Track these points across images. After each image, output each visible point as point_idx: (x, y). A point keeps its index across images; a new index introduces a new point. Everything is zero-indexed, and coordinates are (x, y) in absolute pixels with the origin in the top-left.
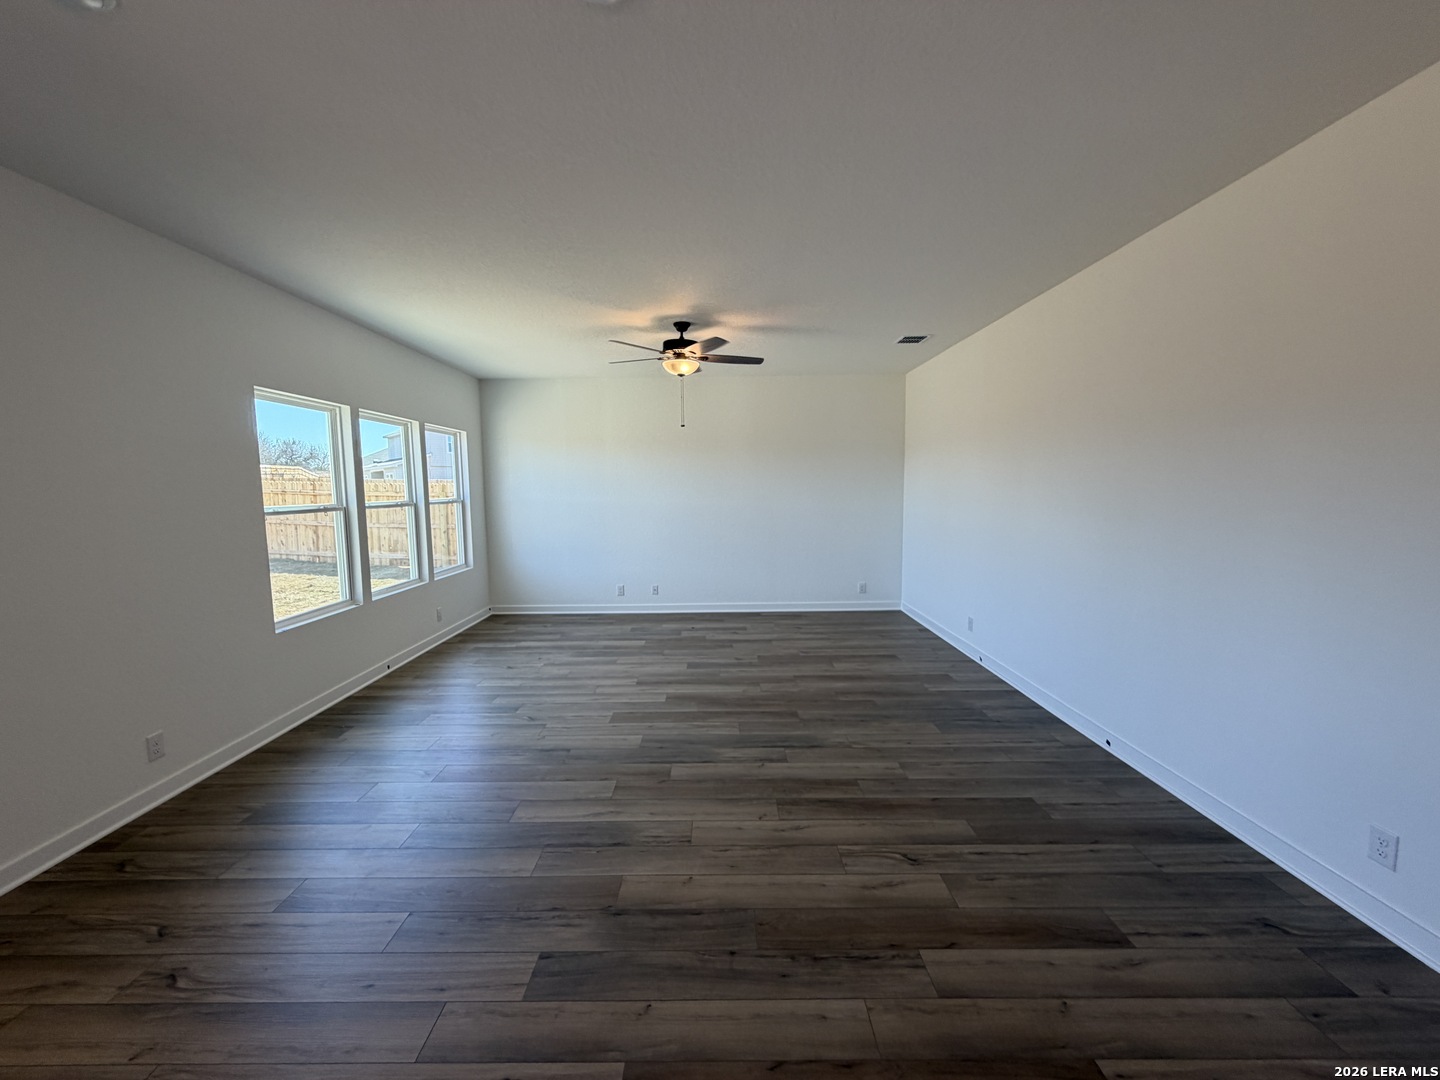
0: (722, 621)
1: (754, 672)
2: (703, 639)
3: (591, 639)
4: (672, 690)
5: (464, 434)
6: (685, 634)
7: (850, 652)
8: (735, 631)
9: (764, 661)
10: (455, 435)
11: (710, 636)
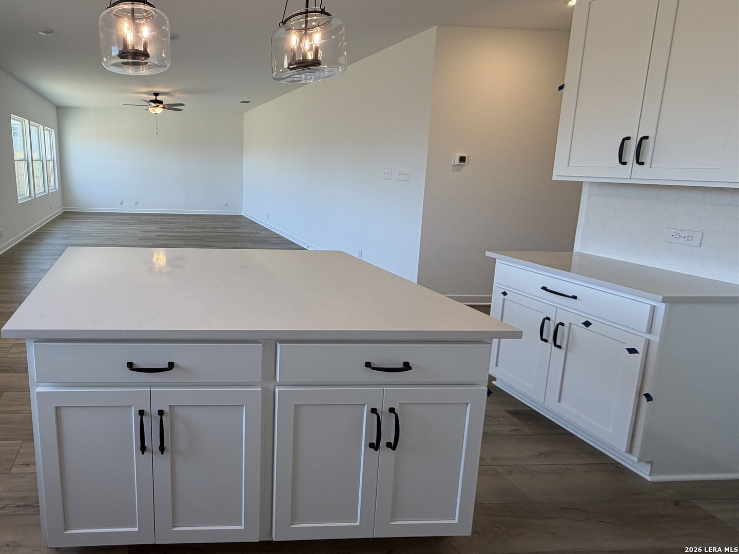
0: (166, 216)
1: (185, 230)
2: (161, 221)
3: (114, 220)
4: (156, 234)
5: (53, 131)
6: (152, 219)
7: (221, 226)
8: (174, 219)
9: (187, 227)
10: (49, 131)
11: (163, 220)
